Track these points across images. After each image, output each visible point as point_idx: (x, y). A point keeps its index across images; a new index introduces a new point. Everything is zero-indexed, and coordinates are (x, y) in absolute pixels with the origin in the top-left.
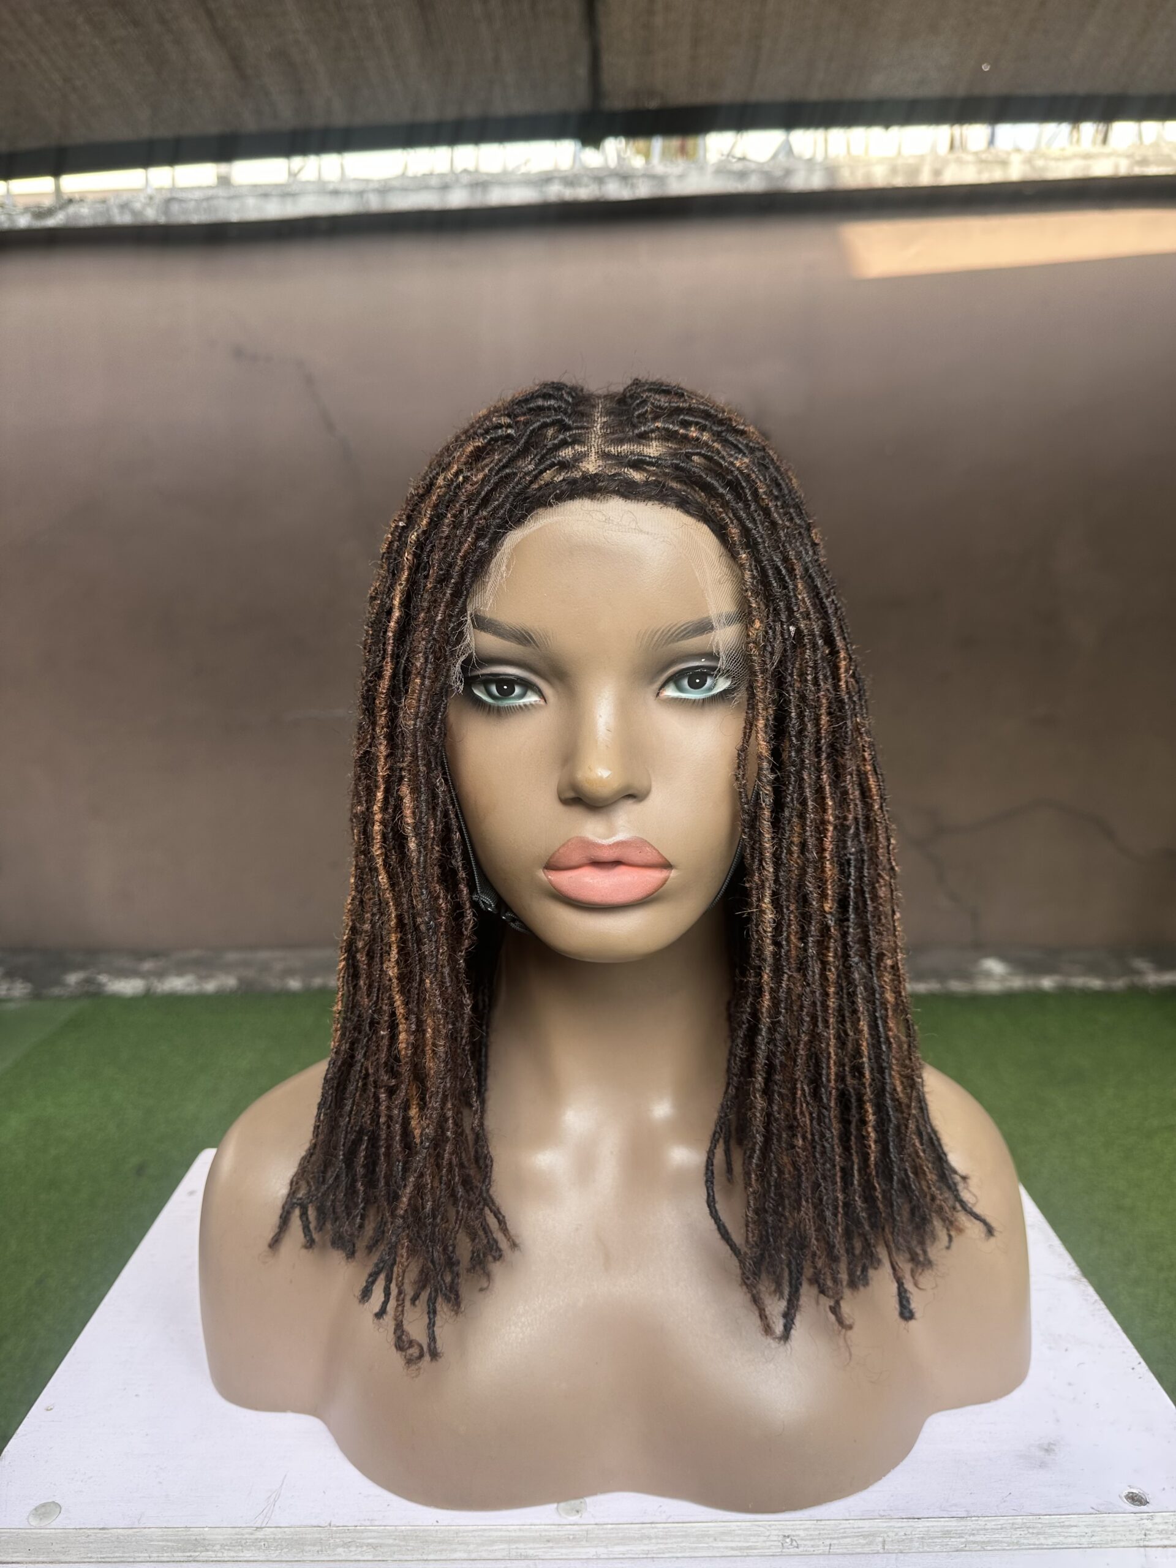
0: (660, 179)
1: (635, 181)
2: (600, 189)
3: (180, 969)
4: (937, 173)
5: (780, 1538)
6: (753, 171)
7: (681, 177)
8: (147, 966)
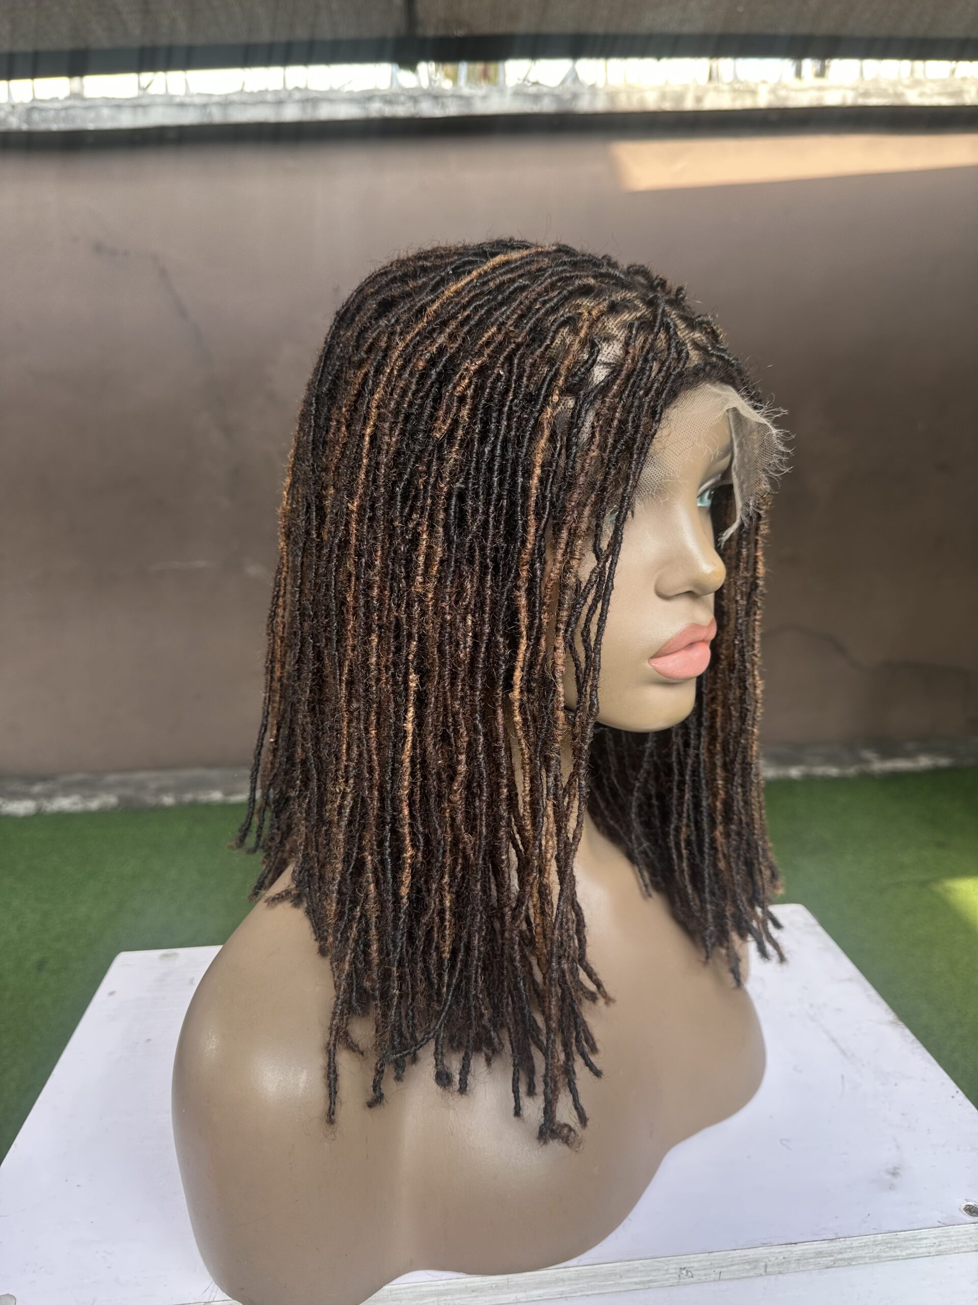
0: (467, 100)
1: (445, 100)
2: (415, 107)
3: (67, 790)
4: (699, 99)
5: (678, 1270)
6: (545, 94)
7: (485, 98)
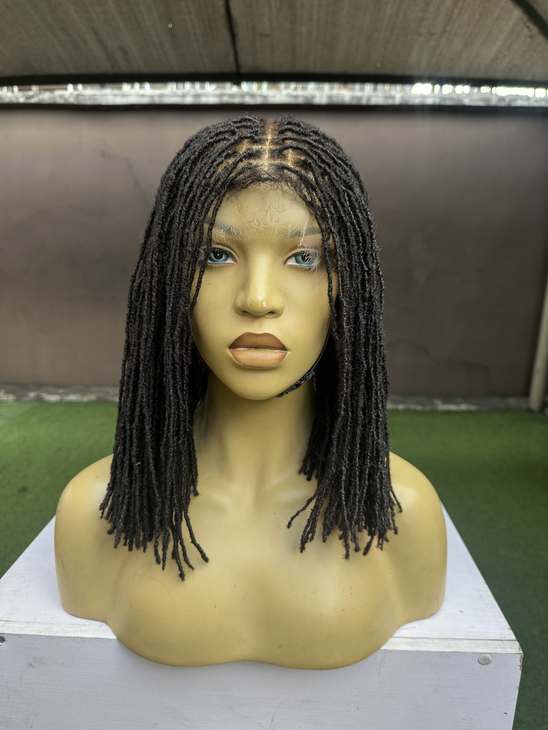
0: (265, 97)
1: (256, 98)
2: (243, 99)
3: (74, 392)
7: (274, 96)
8: (61, 391)
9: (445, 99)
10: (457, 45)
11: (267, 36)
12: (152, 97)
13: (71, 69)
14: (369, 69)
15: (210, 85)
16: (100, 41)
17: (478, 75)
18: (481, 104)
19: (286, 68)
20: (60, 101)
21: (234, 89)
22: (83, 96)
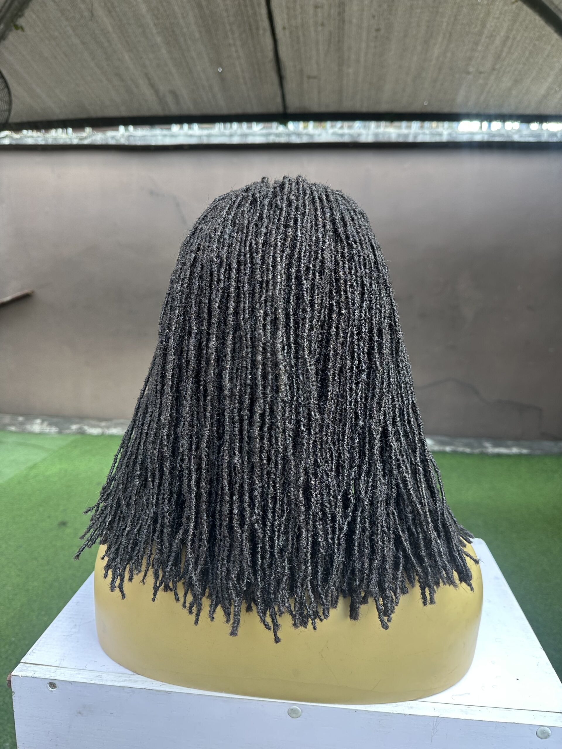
0: (311, 136)
1: (302, 137)
2: (289, 138)
3: (115, 426)
9: (494, 136)
10: (506, 82)
11: (315, 77)
12: (200, 137)
13: (124, 112)
14: (416, 108)
15: (257, 125)
16: (152, 86)
17: (529, 111)
18: (532, 140)
19: (333, 108)
20: (112, 142)
21: (281, 128)
22: (134, 136)
